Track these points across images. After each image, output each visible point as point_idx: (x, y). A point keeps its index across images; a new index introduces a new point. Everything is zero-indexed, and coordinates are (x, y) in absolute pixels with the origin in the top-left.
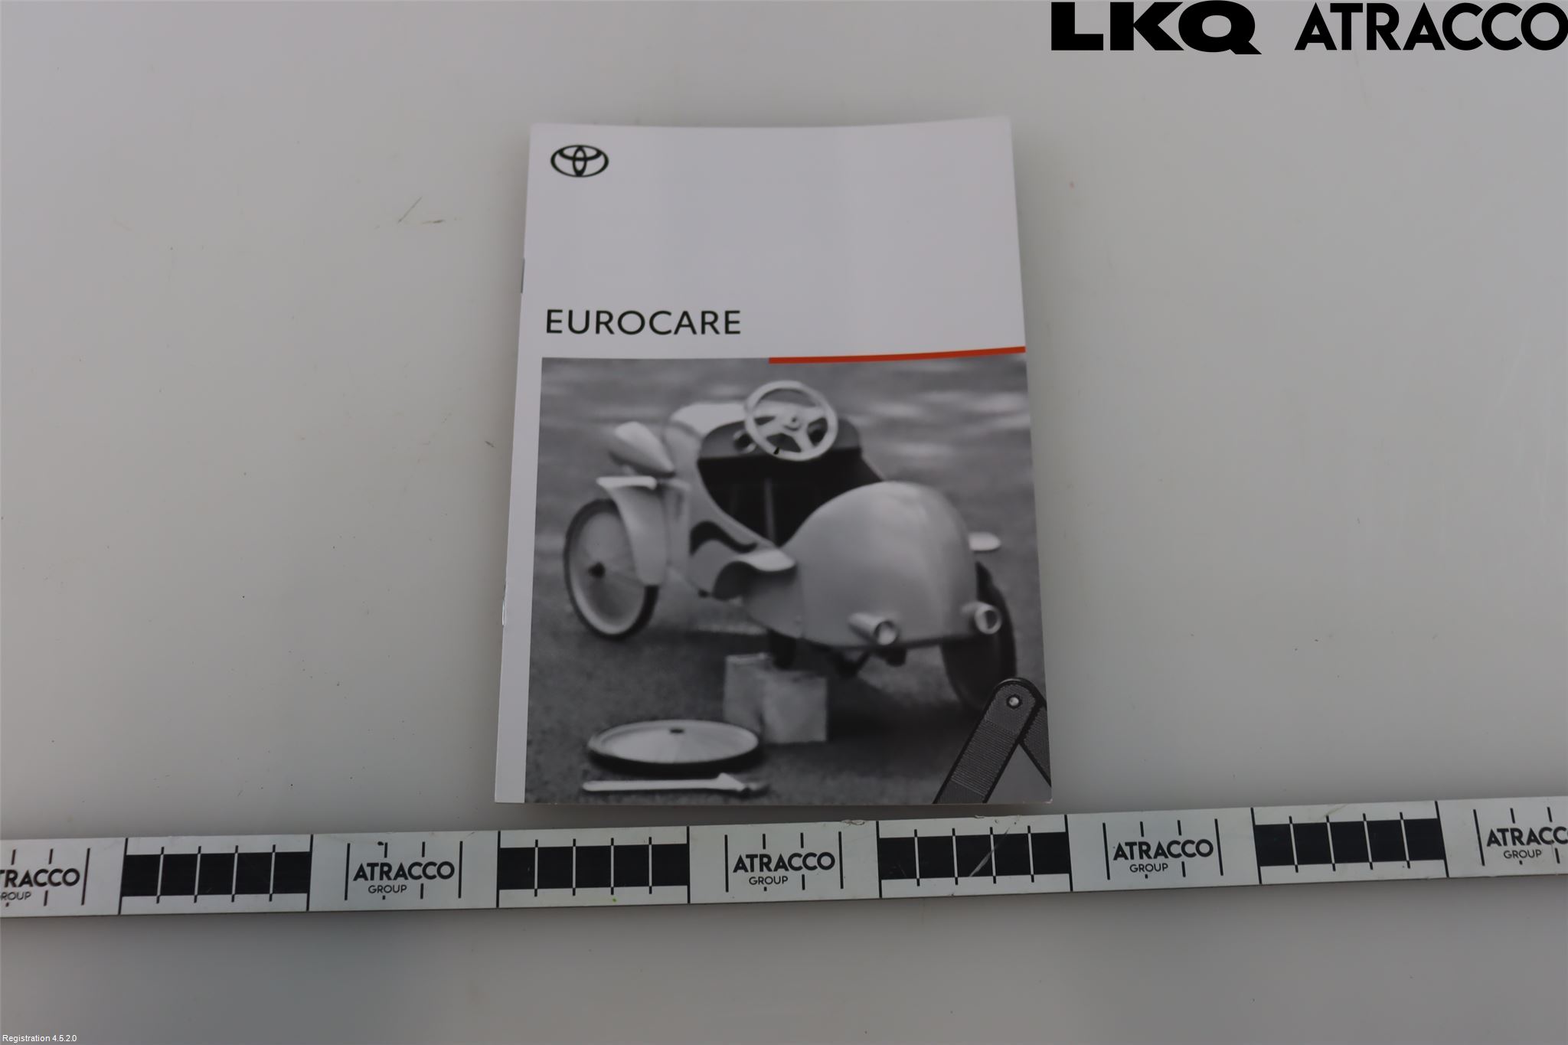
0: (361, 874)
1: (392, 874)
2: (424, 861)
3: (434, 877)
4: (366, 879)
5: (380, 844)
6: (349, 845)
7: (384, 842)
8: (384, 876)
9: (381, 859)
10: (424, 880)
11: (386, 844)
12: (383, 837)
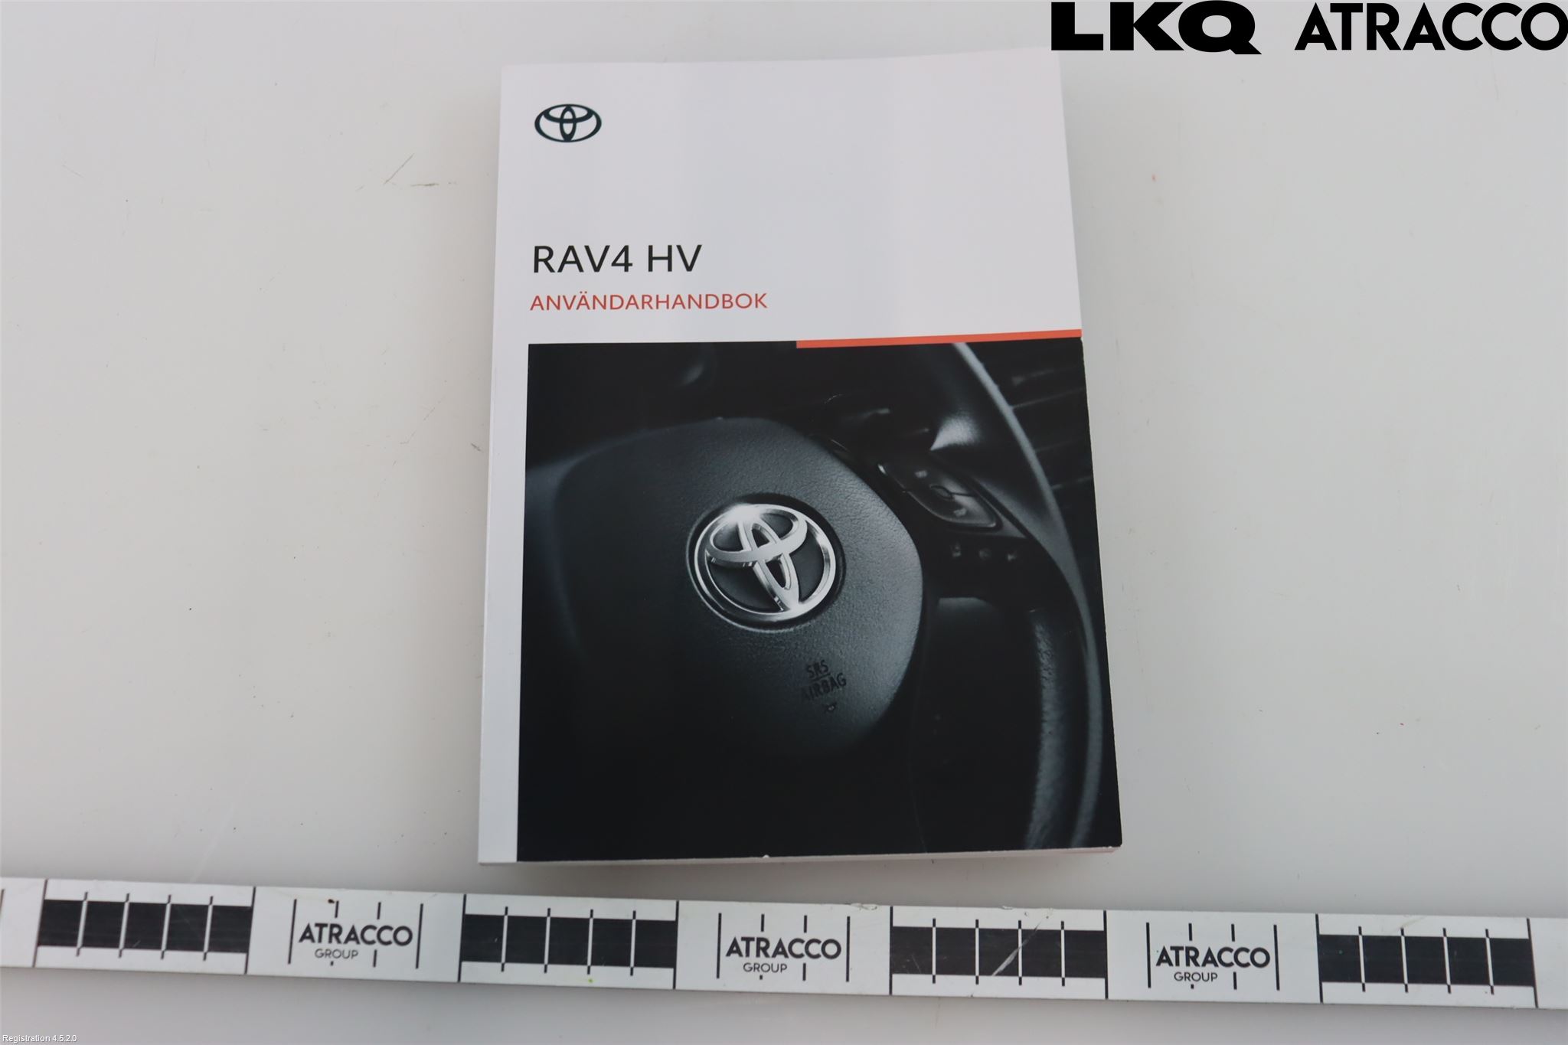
0: (307, 935)
1: (343, 937)
2: (379, 924)
3: (389, 943)
4: (313, 941)
5: (331, 901)
6: (295, 901)
7: (335, 900)
8: (334, 939)
9: (329, 919)
10: (377, 946)
11: (338, 903)
12: (335, 894)
